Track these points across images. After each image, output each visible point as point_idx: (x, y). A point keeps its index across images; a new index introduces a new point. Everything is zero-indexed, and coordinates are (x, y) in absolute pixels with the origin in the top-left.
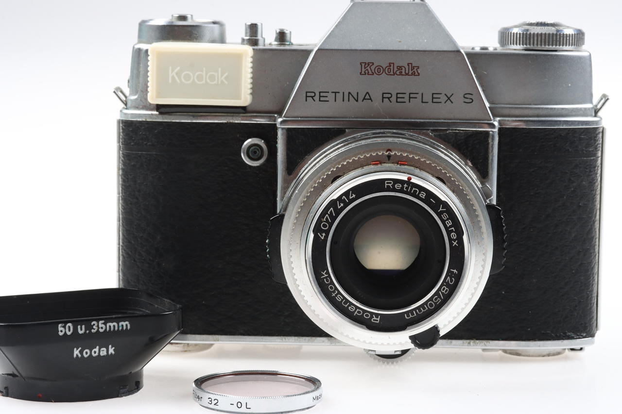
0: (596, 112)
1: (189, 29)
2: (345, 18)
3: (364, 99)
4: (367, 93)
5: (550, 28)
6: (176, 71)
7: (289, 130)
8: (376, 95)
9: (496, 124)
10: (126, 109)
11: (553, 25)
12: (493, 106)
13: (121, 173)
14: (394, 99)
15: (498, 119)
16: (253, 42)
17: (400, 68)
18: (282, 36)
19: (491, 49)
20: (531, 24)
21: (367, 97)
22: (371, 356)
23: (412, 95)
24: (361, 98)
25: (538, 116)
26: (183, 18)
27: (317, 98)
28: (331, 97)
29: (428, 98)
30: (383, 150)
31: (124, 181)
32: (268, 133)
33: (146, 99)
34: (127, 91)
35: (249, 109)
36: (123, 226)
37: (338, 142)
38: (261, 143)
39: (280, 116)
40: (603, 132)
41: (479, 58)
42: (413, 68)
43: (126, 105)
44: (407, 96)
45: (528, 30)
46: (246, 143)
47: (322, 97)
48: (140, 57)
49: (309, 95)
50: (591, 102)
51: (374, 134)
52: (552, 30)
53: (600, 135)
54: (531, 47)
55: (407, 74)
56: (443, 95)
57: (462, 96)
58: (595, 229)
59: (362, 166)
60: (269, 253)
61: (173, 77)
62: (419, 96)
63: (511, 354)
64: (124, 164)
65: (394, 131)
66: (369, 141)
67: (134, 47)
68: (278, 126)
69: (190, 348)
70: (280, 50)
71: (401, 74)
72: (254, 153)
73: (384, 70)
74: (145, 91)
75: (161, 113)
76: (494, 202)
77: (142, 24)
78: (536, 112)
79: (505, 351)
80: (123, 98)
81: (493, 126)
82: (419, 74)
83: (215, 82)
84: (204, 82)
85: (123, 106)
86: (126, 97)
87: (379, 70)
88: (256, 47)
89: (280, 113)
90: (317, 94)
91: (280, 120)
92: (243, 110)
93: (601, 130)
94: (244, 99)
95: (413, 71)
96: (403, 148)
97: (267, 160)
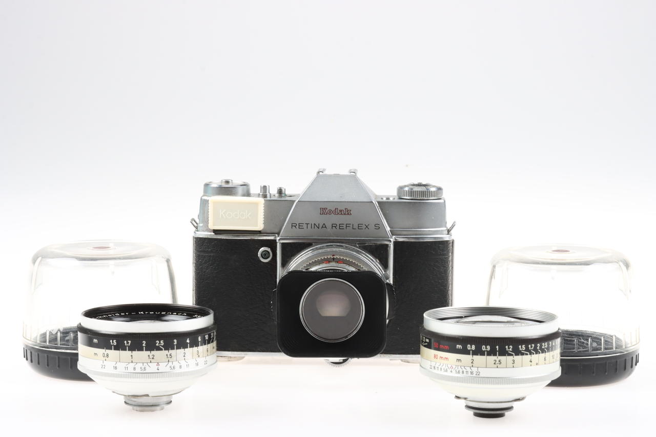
0: (449, 231)
1: (231, 189)
2: (312, 184)
3: (322, 227)
4: (324, 224)
5: (422, 187)
6: (224, 211)
7: (283, 244)
8: (329, 225)
9: (392, 240)
10: (197, 231)
11: (425, 185)
12: (392, 229)
13: (194, 265)
14: (338, 227)
15: (394, 236)
16: (265, 196)
17: (341, 211)
18: (280, 192)
19: (391, 199)
20: (414, 185)
21: (324, 226)
22: (328, 363)
23: (347, 225)
24: (320, 227)
25: (416, 235)
26: (227, 182)
27: (297, 227)
28: (305, 226)
29: (356, 226)
30: (331, 255)
31: (196, 269)
32: (272, 244)
33: (208, 226)
34: (198, 221)
35: (262, 232)
36: (196, 293)
37: (309, 249)
38: (269, 250)
39: (278, 237)
40: (453, 242)
41: (384, 205)
42: (348, 211)
43: (197, 228)
44: (345, 226)
45: (412, 189)
46: (260, 250)
47: (300, 226)
48: (204, 204)
49: (293, 225)
50: (446, 227)
51: (327, 246)
52: (423, 189)
53: (451, 244)
54: (415, 198)
55: (345, 214)
56: (364, 225)
57: (373, 225)
58: (449, 295)
59: (319, 264)
60: (272, 308)
61: (222, 215)
62: (351, 226)
63: (405, 362)
64: (196, 260)
65: (338, 244)
66: (323, 250)
67: (201, 199)
68: (277, 241)
69: (232, 359)
70: (279, 200)
71: (341, 214)
72: (265, 255)
73: (333, 212)
74: (207, 222)
75: (216, 234)
76: (392, 282)
77: (207, 185)
78: (415, 232)
79: (402, 360)
80: (196, 225)
81: (390, 241)
82: (351, 214)
83: (244, 218)
84: (238, 217)
85: (195, 229)
86: (197, 224)
87: (330, 212)
88: (266, 199)
89: (278, 234)
90: (298, 225)
91: (278, 238)
92: (259, 232)
93: (451, 242)
94: (260, 226)
95: (348, 212)
96: (341, 254)
97: (272, 258)
